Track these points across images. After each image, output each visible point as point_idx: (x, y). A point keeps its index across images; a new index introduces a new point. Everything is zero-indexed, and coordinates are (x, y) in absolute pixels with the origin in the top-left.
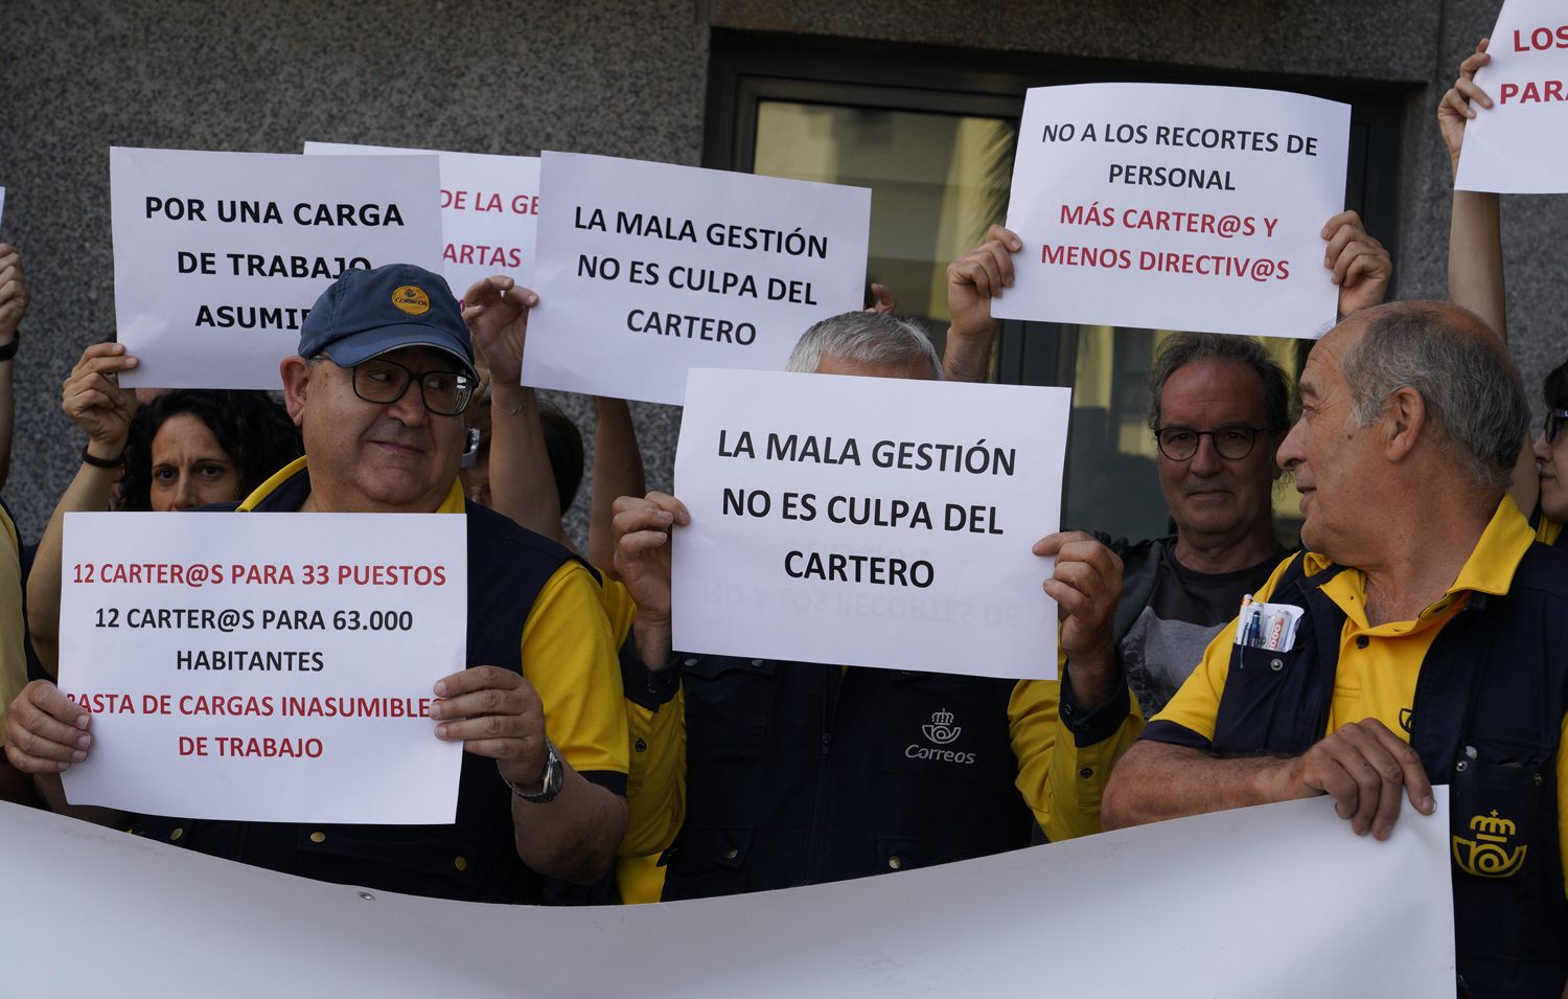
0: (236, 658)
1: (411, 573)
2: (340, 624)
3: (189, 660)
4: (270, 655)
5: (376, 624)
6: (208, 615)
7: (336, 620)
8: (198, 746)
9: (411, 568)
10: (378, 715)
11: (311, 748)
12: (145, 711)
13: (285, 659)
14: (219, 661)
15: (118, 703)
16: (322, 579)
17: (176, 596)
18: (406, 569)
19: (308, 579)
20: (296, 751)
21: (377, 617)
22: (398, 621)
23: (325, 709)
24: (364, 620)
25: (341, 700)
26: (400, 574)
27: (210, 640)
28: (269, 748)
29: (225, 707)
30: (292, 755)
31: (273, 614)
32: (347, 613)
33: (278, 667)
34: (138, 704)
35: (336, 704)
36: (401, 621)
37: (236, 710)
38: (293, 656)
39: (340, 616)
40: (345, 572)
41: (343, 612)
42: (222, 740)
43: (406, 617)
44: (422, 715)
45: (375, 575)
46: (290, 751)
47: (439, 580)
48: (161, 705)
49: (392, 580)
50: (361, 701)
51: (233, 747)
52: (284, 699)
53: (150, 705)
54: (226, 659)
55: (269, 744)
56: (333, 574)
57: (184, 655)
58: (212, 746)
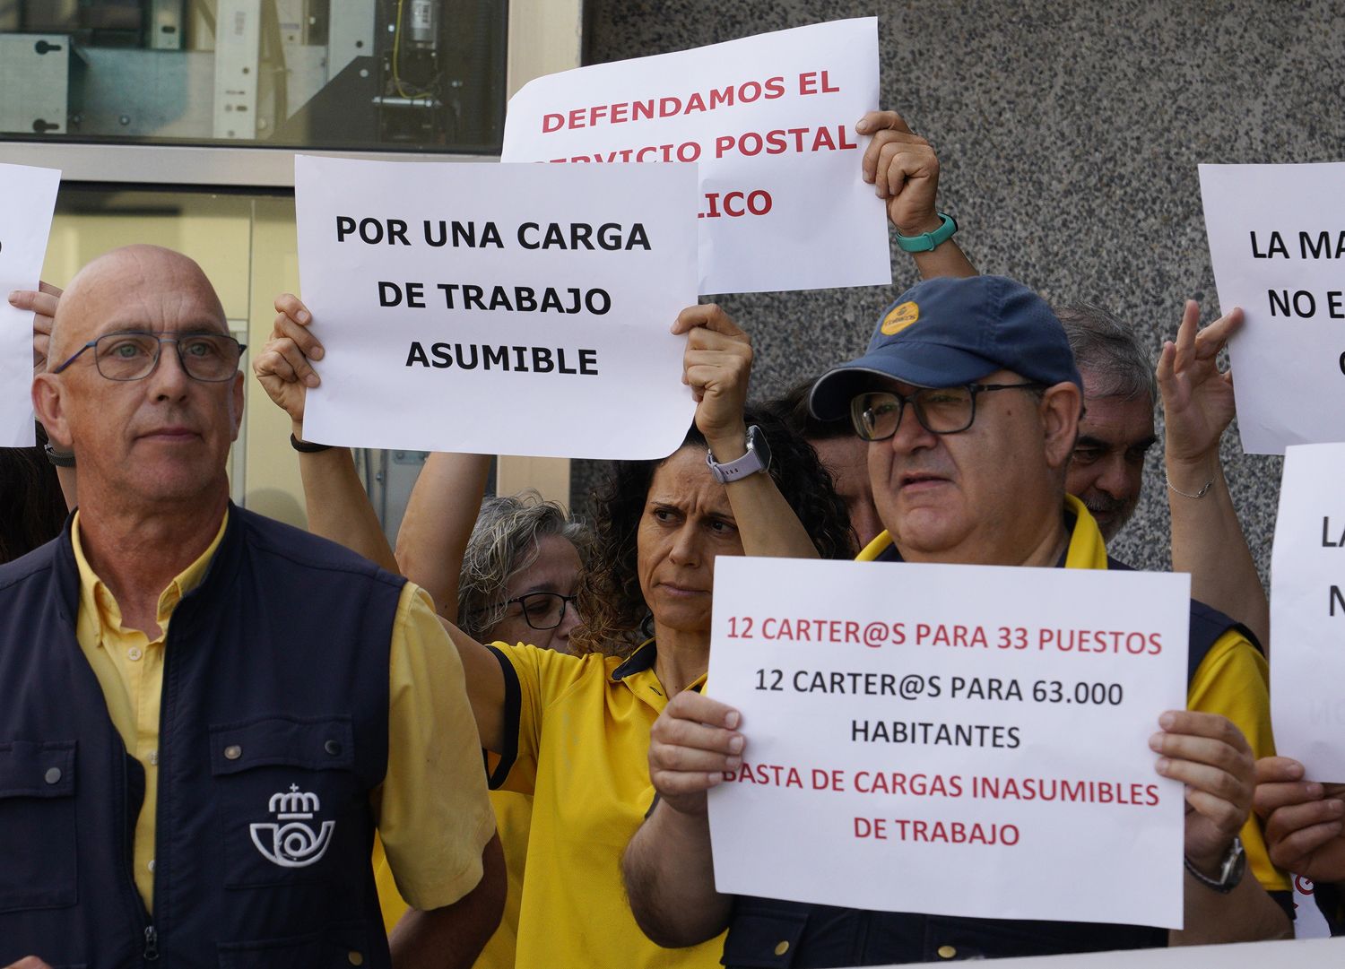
0: (920, 731)
1: (1122, 640)
2: (1040, 695)
3: (865, 731)
4: (959, 728)
5: (1082, 697)
6: (888, 680)
7: (1035, 691)
8: (875, 828)
9: (1122, 634)
10: (1083, 799)
11: (1007, 835)
12: (815, 787)
13: (976, 733)
14: (900, 733)
15: (784, 776)
16: (1021, 643)
17: (852, 657)
18: (1117, 634)
19: (1004, 642)
20: (989, 837)
21: (1082, 688)
22: (1107, 694)
23: (1023, 792)
24: (1068, 692)
25: (1041, 782)
26: (1109, 640)
27: (889, 709)
28: (957, 833)
29: (907, 785)
30: (984, 842)
31: (963, 681)
32: (1048, 683)
33: (968, 742)
34: (806, 778)
35: (1036, 787)
36: (1109, 694)
37: (919, 789)
38: (986, 731)
39: (1040, 686)
40: (1046, 636)
41: (1044, 682)
42: (903, 823)
43: (1116, 690)
44: (1134, 802)
45: (1081, 641)
46: (982, 837)
47: (1154, 649)
48: (834, 780)
49: (1100, 646)
50: (1064, 783)
51: (916, 831)
52: (975, 780)
53: (820, 780)
54: (909, 731)
55: (957, 829)
56: (1033, 638)
57: (860, 726)
58: (892, 830)
